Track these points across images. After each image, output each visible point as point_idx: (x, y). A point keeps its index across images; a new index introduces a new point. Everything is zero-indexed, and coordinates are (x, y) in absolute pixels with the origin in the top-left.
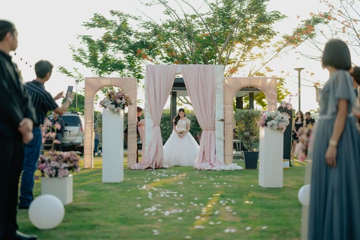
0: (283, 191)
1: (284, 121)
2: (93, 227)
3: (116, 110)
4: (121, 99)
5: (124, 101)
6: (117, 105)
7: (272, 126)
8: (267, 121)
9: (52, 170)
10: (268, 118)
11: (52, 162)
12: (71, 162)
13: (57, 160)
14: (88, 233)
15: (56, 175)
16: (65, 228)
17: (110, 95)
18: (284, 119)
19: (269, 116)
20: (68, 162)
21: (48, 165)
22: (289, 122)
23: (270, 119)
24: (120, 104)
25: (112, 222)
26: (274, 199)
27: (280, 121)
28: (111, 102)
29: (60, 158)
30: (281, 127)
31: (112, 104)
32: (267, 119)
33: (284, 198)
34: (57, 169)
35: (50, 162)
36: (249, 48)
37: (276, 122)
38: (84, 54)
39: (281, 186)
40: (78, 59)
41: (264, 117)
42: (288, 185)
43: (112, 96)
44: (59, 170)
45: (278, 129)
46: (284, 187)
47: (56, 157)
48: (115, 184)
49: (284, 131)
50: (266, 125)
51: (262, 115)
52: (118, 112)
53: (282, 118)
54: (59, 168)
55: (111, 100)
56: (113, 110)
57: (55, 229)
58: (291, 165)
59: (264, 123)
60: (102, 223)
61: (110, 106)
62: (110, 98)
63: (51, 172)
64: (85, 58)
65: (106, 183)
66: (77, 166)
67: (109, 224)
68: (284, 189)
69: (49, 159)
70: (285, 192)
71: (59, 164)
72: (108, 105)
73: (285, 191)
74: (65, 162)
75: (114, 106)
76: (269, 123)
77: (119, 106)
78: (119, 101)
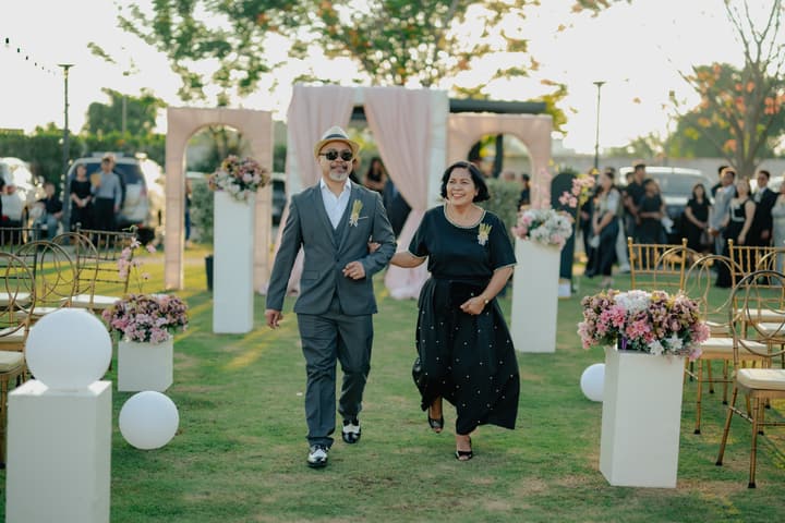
0: (554, 361)
1: (563, 230)
2: (229, 446)
3: (242, 195)
4: (252, 173)
5: (257, 179)
6: (243, 185)
7: (539, 238)
8: (530, 229)
9: (138, 329)
10: (534, 222)
11: (138, 316)
12: (173, 315)
13: (148, 311)
14: (225, 458)
15: (147, 339)
16: (181, 447)
17: (229, 166)
18: (563, 226)
19: (534, 218)
20: (168, 316)
21: (132, 320)
22: (571, 231)
23: (537, 224)
24: (250, 183)
25: (258, 434)
26: (537, 384)
27: (555, 229)
28: (231, 180)
29: (152, 306)
30: (556, 241)
31: (235, 183)
32: (530, 225)
33: (556, 382)
34: (148, 327)
35: (134, 315)
36: (498, 18)
37: (548, 232)
38: (142, 16)
39: (552, 349)
40: (127, 25)
41: (525, 220)
42: (565, 347)
43: (235, 168)
44: (151, 330)
45: (550, 244)
46: (558, 352)
47: (145, 304)
48: (240, 337)
49: (561, 248)
50: (528, 235)
51: (521, 216)
52: (245, 198)
53: (559, 223)
54: (151, 327)
55: (233, 176)
56: (236, 196)
57: (165, 449)
58: (573, 291)
59: (525, 231)
60: (243, 438)
61: (230, 187)
62: (231, 170)
63: (136, 332)
64: (145, 24)
65: (222, 336)
66: (183, 321)
67: (255, 439)
68: (557, 358)
69: (133, 309)
70: (557, 364)
71: (151, 319)
72: (227, 185)
73: (558, 361)
74: (163, 315)
75: (238, 187)
76: (534, 233)
77: (248, 188)
78: (247, 178)
